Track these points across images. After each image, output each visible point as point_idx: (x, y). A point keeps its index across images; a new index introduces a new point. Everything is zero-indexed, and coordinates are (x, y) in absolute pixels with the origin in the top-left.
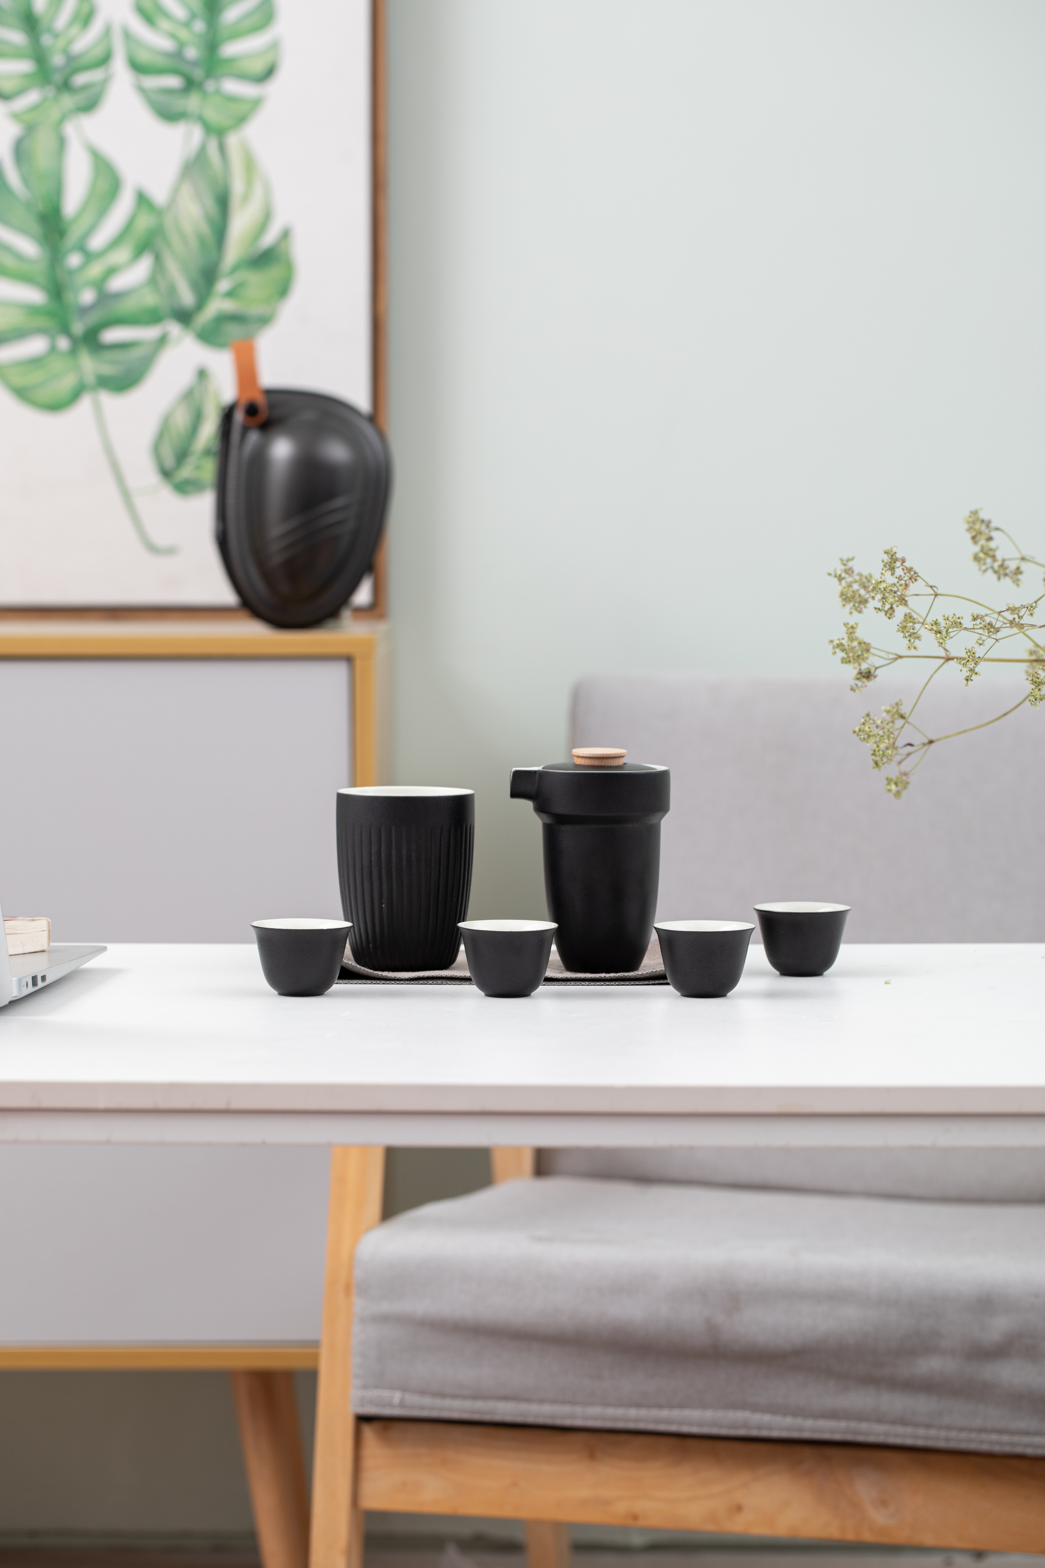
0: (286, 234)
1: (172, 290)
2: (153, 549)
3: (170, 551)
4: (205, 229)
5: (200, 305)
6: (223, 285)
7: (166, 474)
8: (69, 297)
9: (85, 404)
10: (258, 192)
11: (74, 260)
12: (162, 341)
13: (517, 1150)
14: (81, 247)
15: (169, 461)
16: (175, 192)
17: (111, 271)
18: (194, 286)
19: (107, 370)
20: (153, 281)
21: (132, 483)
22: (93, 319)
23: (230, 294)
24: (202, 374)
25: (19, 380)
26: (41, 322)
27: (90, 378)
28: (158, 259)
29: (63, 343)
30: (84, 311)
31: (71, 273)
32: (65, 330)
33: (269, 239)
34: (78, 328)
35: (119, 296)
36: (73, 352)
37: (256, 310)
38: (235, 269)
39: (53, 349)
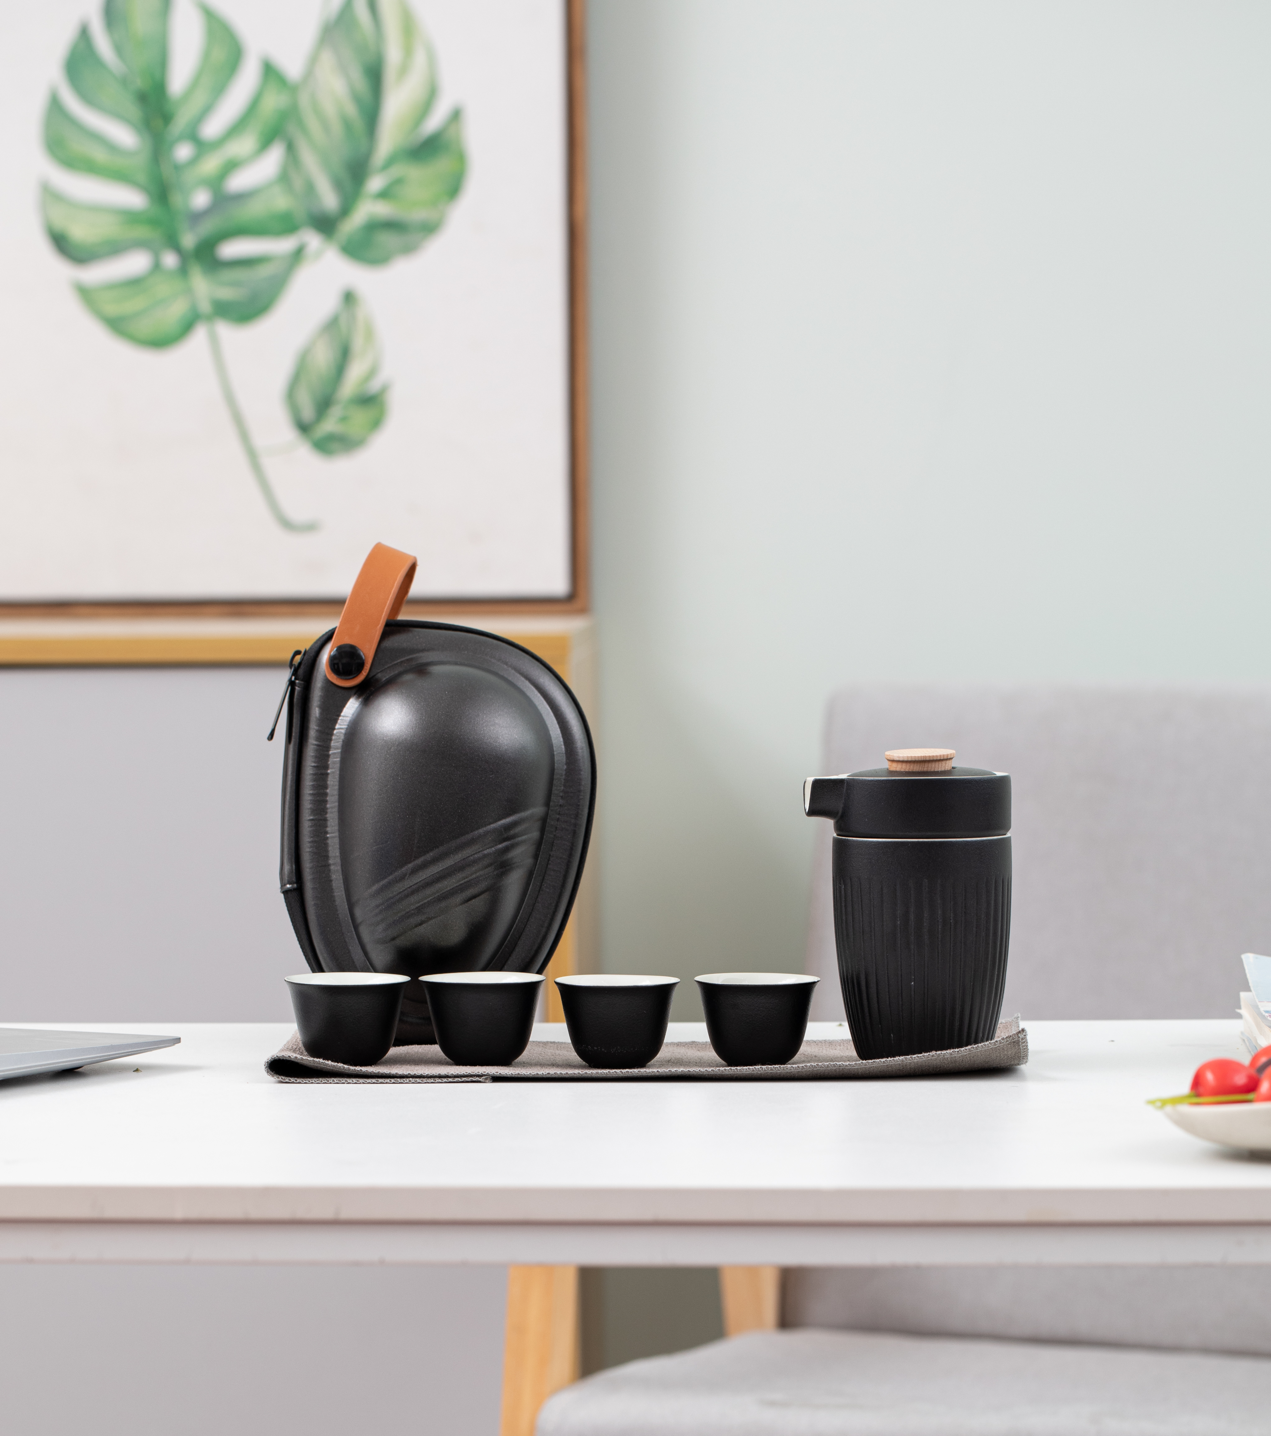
0: (456, 116)
1: (310, 189)
2: (287, 524)
3: (310, 527)
4: (351, 110)
5: (346, 210)
6: (375, 183)
7: (304, 428)
8: (177, 200)
9: (200, 336)
10: (420, 60)
11: (183, 152)
12: (298, 255)
13: (752, 1271)
14: (193, 136)
15: (308, 413)
16: (313, 61)
17: (232, 166)
18: (338, 185)
19: (226, 294)
20: (284, 178)
21: (260, 440)
22: (208, 227)
23: (384, 195)
24: (349, 298)
25: (112, 309)
26: (142, 232)
27: (205, 306)
28: (291, 148)
29: (170, 260)
30: (196, 217)
31: (178, 168)
32: (173, 243)
33: (433, 123)
34: (189, 240)
35: (241, 197)
36: (183, 271)
37: (418, 215)
38: (391, 162)
39: (157, 267)
